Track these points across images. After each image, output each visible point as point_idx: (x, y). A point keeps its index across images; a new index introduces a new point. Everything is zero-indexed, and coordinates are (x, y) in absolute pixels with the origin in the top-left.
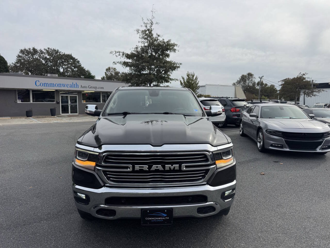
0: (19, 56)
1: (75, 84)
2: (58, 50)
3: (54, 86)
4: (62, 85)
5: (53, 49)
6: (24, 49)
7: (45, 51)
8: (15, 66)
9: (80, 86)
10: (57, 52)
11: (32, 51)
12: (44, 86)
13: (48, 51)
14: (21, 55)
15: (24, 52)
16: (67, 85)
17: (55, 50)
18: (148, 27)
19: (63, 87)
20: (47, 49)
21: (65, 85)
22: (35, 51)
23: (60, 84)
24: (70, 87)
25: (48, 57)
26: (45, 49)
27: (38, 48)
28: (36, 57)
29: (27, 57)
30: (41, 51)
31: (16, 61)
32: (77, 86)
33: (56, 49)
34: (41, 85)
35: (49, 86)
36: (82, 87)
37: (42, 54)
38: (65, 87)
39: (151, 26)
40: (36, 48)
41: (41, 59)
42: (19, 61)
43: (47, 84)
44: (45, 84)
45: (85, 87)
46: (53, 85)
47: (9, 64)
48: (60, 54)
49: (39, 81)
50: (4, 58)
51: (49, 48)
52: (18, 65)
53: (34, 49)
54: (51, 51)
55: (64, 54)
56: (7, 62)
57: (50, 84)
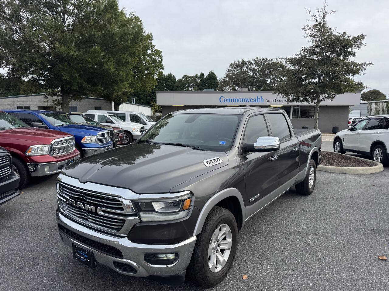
0: (229, 71)
1: (260, 98)
2: (267, 58)
3: (237, 102)
4: (245, 99)
5: (262, 58)
6: (234, 62)
7: (253, 62)
8: (224, 81)
9: (265, 100)
10: (265, 61)
11: (241, 63)
12: (228, 102)
13: (256, 61)
14: (230, 69)
15: (233, 65)
16: (251, 100)
17: (263, 59)
18: (319, 20)
19: (247, 101)
20: (256, 60)
21: (249, 99)
22: (244, 62)
23: (244, 99)
24: (254, 102)
25: (256, 68)
26: (253, 60)
27: (247, 60)
28: (245, 70)
29: (236, 70)
30: (250, 62)
31: (225, 76)
32: (262, 99)
33: (265, 58)
34: (225, 101)
35: (233, 101)
36: (268, 101)
37: (250, 65)
38: (248, 101)
39: (324, 18)
40: (245, 60)
41: (249, 71)
42: (228, 75)
43: (231, 100)
44: (229, 100)
45: (271, 101)
46: (236, 100)
47: (218, 80)
48: (269, 63)
49: (223, 97)
50: (215, 74)
51: (257, 58)
52: (227, 79)
53: (243, 62)
54: (259, 61)
55: (274, 62)
56: (217, 78)
57: (233, 99)
